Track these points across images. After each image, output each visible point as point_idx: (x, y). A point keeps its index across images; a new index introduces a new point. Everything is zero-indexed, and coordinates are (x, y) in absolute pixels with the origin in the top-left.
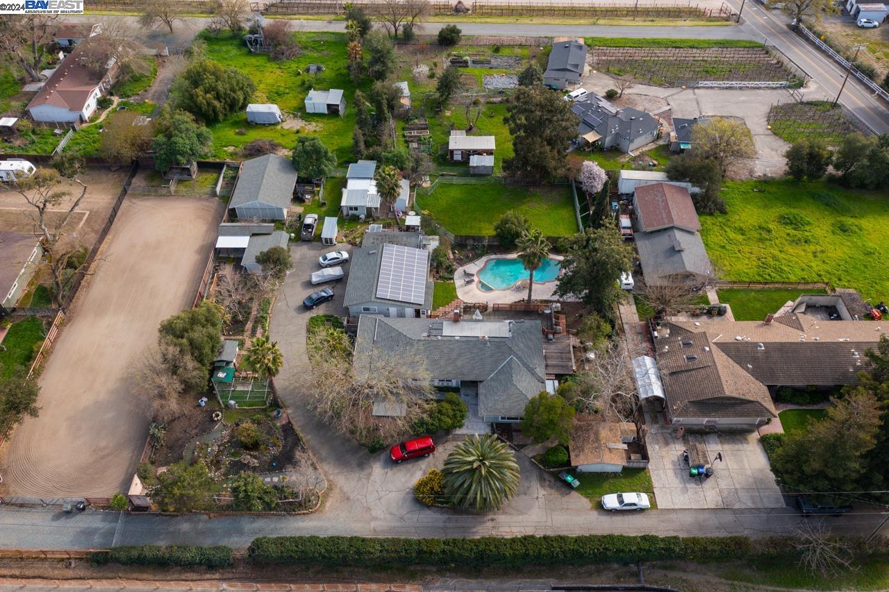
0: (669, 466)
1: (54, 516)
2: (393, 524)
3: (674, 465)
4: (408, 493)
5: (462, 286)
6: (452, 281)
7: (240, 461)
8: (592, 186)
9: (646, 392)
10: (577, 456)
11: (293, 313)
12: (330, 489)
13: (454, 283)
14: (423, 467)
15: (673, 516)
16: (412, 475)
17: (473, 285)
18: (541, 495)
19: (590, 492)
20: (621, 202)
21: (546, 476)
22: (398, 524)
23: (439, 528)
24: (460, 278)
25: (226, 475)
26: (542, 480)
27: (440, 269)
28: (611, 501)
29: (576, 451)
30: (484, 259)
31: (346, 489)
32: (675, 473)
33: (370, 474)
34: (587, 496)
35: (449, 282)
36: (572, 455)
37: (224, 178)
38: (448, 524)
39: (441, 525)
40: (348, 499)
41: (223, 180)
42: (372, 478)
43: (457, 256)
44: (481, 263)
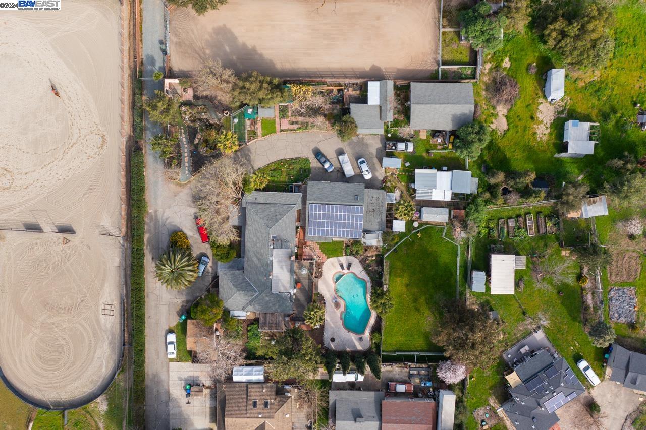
0: (196, 374)
1: (162, 40)
2: (161, 221)
3: (196, 377)
4: (179, 228)
5: (339, 261)
6: (344, 254)
7: (197, 132)
8: (441, 369)
9: (237, 371)
10: (193, 323)
11: (313, 147)
12: (180, 185)
13: (343, 256)
14: (195, 236)
15: (165, 369)
16: (190, 230)
17: (340, 269)
18: (177, 300)
19: (180, 327)
20: (431, 389)
21: (190, 304)
22: (161, 223)
23: (159, 245)
24: (347, 260)
25: (189, 126)
26: (187, 302)
27: (353, 247)
28: (172, 338)
29: (195, 323)
30: (367, 278)
31: (181, 194)
32: (191, 376)
33: (191, 206)
34: (177, 325)
35: (344, 252)
36: (193, 321)
37: (461, 68)
38: (161, 250)
39: (160, 246)
40: (175, 196)
41: (458, 68)
42: (188, 208)
43: (370, 258)
44: (364, 275)
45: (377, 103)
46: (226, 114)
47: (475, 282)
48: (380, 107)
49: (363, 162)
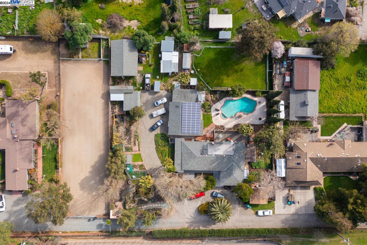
0: (282, 198)
1: (88, 220)
2: (192, 220)
3: (283, 198)
4: (196, 209)
5: (214, 116)
7: (141, 199)
8: (276, 56)
9: (279, 174)
10: (252, 200)
11: (148, 132)
12: (172, 209)
13: (211, 114)
14: (201, 199)
15: (279, 216)
16: (197, 203)
17: (219, 116)
18: (238, 210)
19: (254, 208)
20: (288, 61)
21: (241, 203)
22: (194, 220)
23: (206, 221)
24: (213, 111)
25: (137, 204)
26: (239, 204)
27: (206, 108)
28: (260, 213)
29: (252, 199)
30: (224, 100)
31: (177, 208)
32: (283, 201)
33: (184, 203)
34: (253, 210)
35: (209, 113)
36: (250, 200)
37: (102, 47)
38: (209, 220)
39: (207, 220)
40: (178, 212)
41: (102, 49)
42: (185, 204)
43: (213, 98)
44: (222, 102)
45: (123, 95)
46: (130, 182)
47: (226, 37)
48: (125, 93)
49: (157, 103)
